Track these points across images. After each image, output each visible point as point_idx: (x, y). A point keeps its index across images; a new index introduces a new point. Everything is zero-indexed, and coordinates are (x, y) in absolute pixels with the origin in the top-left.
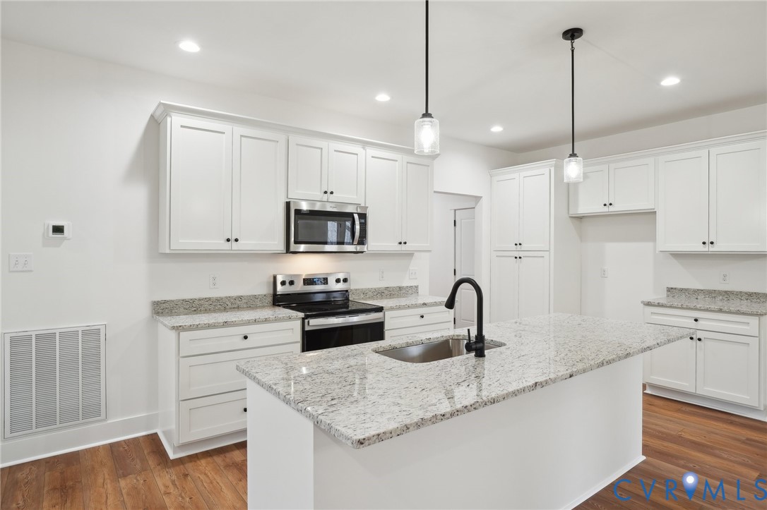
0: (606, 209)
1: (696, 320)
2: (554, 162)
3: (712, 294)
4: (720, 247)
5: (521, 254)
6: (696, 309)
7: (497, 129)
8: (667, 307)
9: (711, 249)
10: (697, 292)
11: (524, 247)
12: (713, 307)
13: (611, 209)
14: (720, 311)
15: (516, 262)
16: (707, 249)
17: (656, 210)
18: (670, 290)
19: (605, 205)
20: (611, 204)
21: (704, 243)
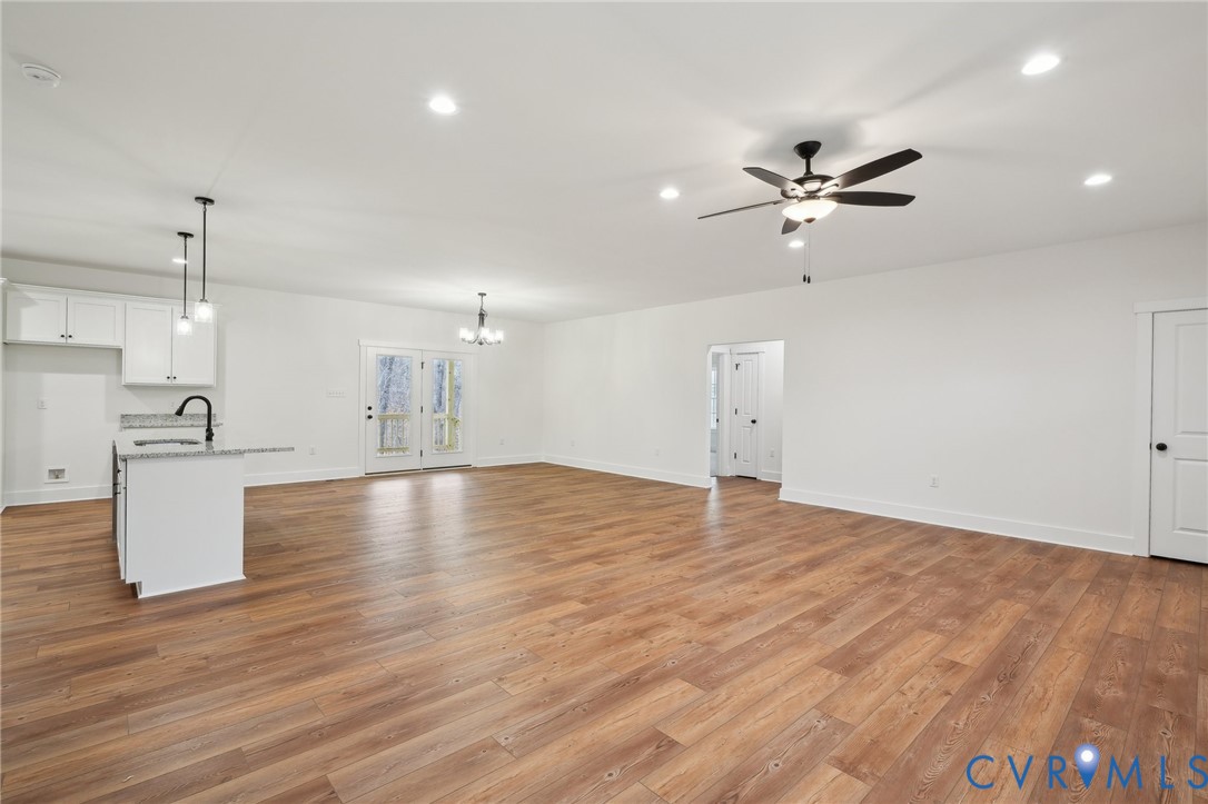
0: (62, 340)
4: (182, 381)
9: (173, 383)
10: (150, 417)
13: (70, 341)
16: (169, 382)
17: (122, 347)
18: (124, 416)
19: (62, 336)
20: (71, 336)
21: (168, 378)
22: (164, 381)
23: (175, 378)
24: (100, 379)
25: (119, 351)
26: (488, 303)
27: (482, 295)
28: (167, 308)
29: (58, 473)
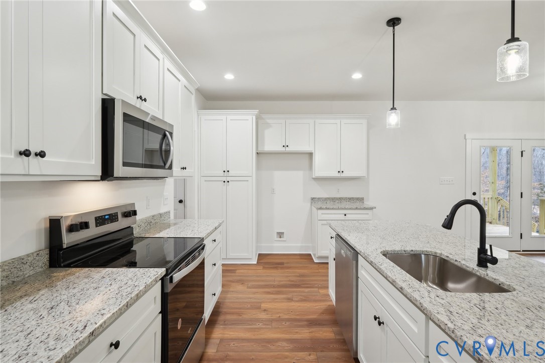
0: (284, 149)
1: (345, 215)
2: (257, 112)
3: (333, 200)
4: (346, 174)
5: (229, 179)
6: (345, 209)
7: (229, 76)
8: (330, 209)
9: (342, 175)
10: (326, 199)
11: (231, 173)
12: (335, 207)
13: (287, 149)
14: (357, 209)
15: (224, 185)
16: (339, 175)
17: (314, 152)
18: (313, 199)
19: (284, 146)
20: (287, 146)
21: (339, 172)
23: (343, 172)
25: (311, 155)
28: (338, 121)
29: (280, 235)
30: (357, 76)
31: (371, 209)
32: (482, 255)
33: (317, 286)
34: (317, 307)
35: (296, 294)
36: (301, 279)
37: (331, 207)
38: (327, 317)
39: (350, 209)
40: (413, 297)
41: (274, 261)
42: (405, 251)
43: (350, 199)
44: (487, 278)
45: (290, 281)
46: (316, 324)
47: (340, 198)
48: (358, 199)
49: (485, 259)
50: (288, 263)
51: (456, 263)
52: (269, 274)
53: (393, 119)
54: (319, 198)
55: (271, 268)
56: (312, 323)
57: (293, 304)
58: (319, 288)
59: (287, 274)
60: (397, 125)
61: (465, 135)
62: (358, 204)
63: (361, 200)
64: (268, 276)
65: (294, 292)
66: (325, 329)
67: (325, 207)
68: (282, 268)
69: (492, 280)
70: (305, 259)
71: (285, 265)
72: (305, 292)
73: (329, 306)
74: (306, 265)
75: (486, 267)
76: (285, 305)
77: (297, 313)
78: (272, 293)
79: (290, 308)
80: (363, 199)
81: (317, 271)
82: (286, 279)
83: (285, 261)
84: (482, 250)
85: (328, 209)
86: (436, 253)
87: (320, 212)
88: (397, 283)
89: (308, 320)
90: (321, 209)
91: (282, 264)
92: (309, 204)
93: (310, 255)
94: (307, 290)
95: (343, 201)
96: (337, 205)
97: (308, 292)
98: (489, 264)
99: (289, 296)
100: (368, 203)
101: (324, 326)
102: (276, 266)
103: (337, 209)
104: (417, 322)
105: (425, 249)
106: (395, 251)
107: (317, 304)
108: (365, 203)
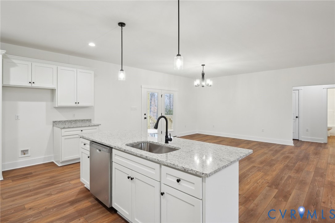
0: (30, 85)
1: (82, 131)
2: (3, 52)
3: (70, 122)
4: (81, 104)
6: (81, 127)
9: (78, 105)
13: (33, 85)
16: (76, 105)
17: (56, 88)
18: (54, 122)
19: (30, 83)
20: (34, 83)
21: (76, 103)
22: (73, 104)
23: (78, 103)
24: (43, 104)
25: (53, 91)
26: (206, 70)
27: (203, 65)
28: (75, 70)
29: (24, 152)
30: (92, 44)
31: (98, 125)
32: (167, 138)
33: (67, 180)
34: (73, 192)
35: (52, 190)
36: (53, 179)
37: (72, 126)
38: (82, 195)
39: (85, 127)
40: (154, 158)
41: (20, 173)
42: (135, 143)
43: (82, 120)
44: (170, 147)
45: (43, 183)
46: (76, 202)
47: (75, 120)
48: (87, 120)
49: (168, 140)
50: (35, 172)
51: (157, 144)
52: (20, 184)
53: (122, 76)
54: (59, 121)
55: (21, 179)
56: (73, 203)
57: (53, 196)
58: (69, 181)
59: (39, 180)
60: (124, 79)
61: (141, 86)
62: (88, 124)
63: (89, 121)
64: (21, 185)
65: (50, 189)
66: (83, 202)
67: (67, 127)
68: (31, 177)
69: (172, 147)
70: (50, 166)
71: (34, 174)
72: (59, 187)
73: (81, 189)
74: (53, 170)
75: (168, 143)
76: (47, 199)
77: (59, 201)
78: (31, 196)
79: (52, 200)
80: (91, 120)
81: (63, 171)
82: (39, 183)
83: (32, 171)
84: (167, 136)
85: (70, 128)
86: (147, 141)
87: (63, 130)
88: (144, 155)
89: (69, 202)
90: (64, 128)
91: (31, 173)
92: (52, 126)
93: (53, 162)
94: (60, 185)
95: (77, 122)
96: (73, 125)
97: (61, 186)
98: (169, 142)
99: (48, 192)
100: (94, 122)
101: (82, 201)
102: (25, 176)
103: (76, 127)
104: (155, 169)
105: (142, 140)
106: (131, 143)
107: (72, 191)
108: (92, 122)
